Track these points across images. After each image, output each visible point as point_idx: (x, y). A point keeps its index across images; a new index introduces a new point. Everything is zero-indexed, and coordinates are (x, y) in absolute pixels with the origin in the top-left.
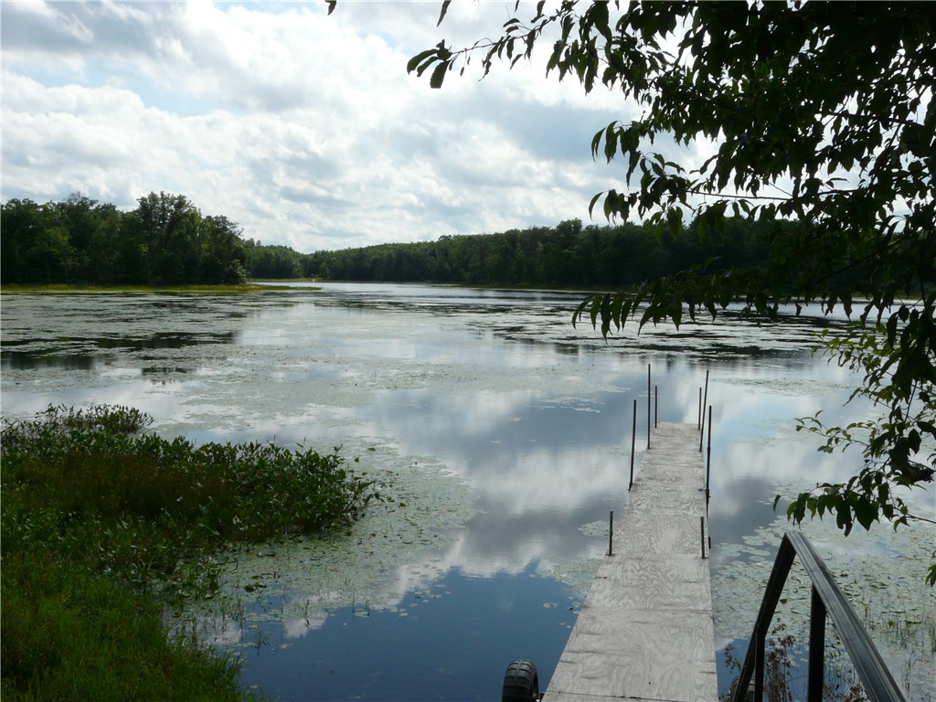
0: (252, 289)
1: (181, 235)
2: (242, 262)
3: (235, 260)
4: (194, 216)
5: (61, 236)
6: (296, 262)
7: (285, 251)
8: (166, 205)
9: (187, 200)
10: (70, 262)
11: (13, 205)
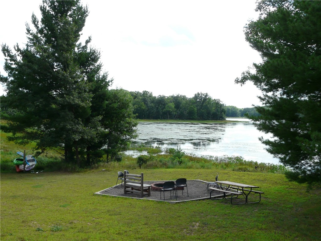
0: (228, 122)
1: (206, 105)
2: (225, 113)
3: (223, 113)
4: (210, 99)
5: (172, 105)
6: (238, 111)
7: (234, 108)
8: (202, 96)
9: (208, 94)
10: (174, 113)
11: (160, 96)
